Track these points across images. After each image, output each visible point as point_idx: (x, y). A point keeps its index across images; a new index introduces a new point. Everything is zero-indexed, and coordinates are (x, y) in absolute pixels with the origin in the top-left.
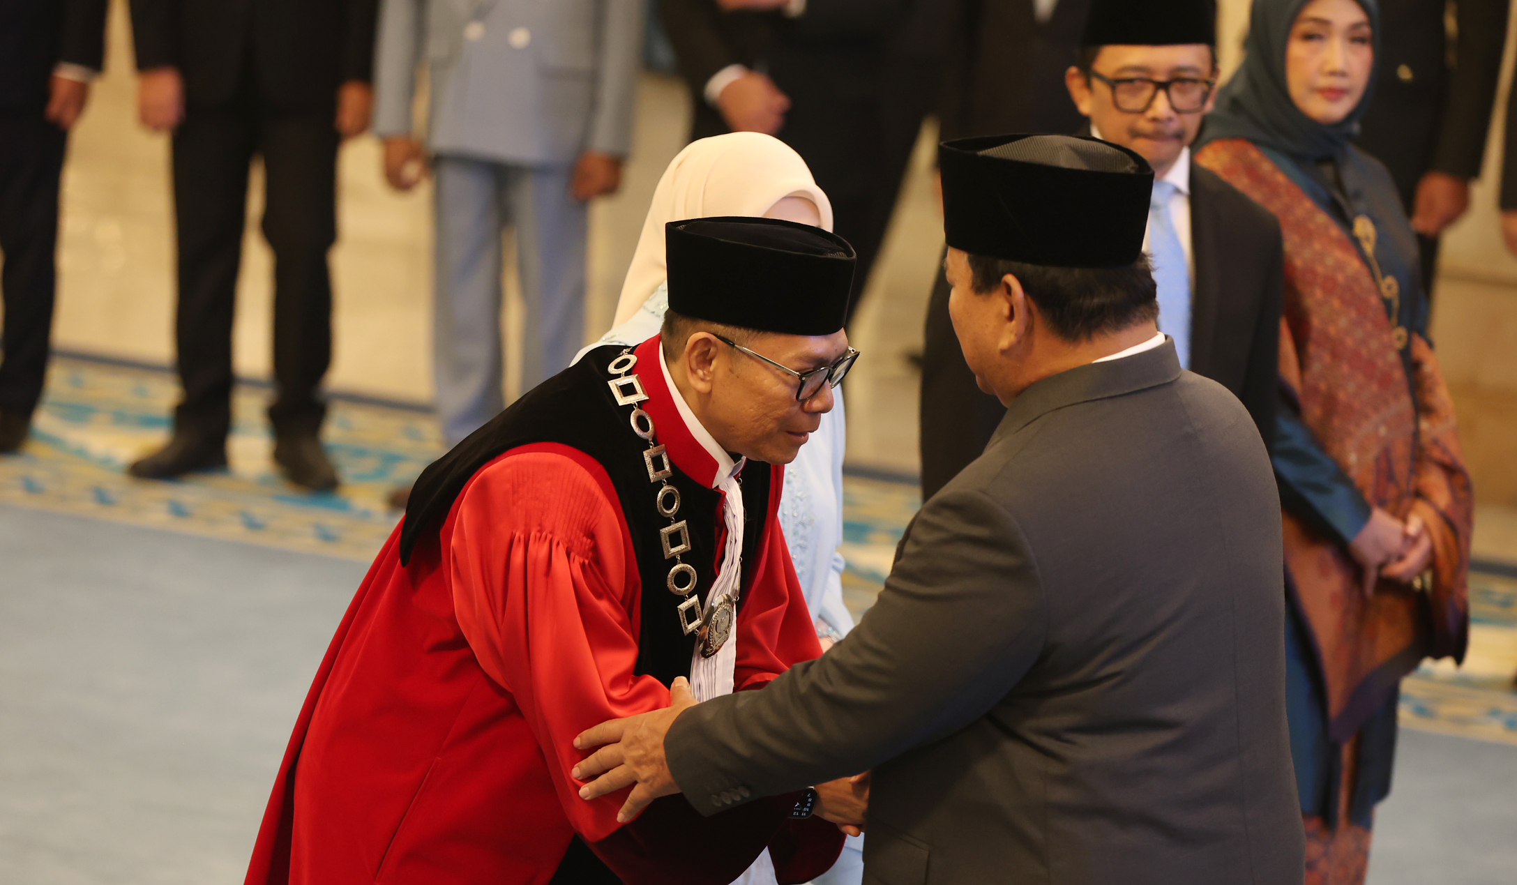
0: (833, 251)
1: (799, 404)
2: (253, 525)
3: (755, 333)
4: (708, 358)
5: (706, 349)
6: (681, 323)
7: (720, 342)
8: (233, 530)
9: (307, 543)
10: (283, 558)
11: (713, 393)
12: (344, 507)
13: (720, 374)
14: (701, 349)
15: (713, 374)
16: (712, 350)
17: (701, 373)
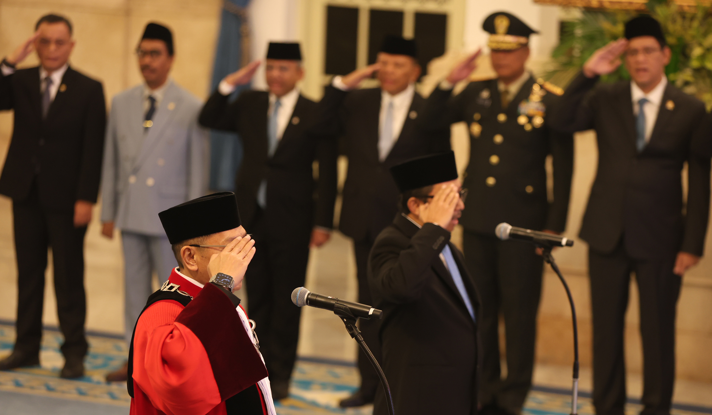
2: (49, 389)
4: (191, 256)
5: (189, 253)
6: (177, 247)
8: (42, 392)
9: (73, 396)
10: (64, 403)
11: (199, 269)
12: (89, 380)
13: (199, 260)
14: (187, 253)
15: (196, 261)
16: (192, 252)
17: (191, 263)
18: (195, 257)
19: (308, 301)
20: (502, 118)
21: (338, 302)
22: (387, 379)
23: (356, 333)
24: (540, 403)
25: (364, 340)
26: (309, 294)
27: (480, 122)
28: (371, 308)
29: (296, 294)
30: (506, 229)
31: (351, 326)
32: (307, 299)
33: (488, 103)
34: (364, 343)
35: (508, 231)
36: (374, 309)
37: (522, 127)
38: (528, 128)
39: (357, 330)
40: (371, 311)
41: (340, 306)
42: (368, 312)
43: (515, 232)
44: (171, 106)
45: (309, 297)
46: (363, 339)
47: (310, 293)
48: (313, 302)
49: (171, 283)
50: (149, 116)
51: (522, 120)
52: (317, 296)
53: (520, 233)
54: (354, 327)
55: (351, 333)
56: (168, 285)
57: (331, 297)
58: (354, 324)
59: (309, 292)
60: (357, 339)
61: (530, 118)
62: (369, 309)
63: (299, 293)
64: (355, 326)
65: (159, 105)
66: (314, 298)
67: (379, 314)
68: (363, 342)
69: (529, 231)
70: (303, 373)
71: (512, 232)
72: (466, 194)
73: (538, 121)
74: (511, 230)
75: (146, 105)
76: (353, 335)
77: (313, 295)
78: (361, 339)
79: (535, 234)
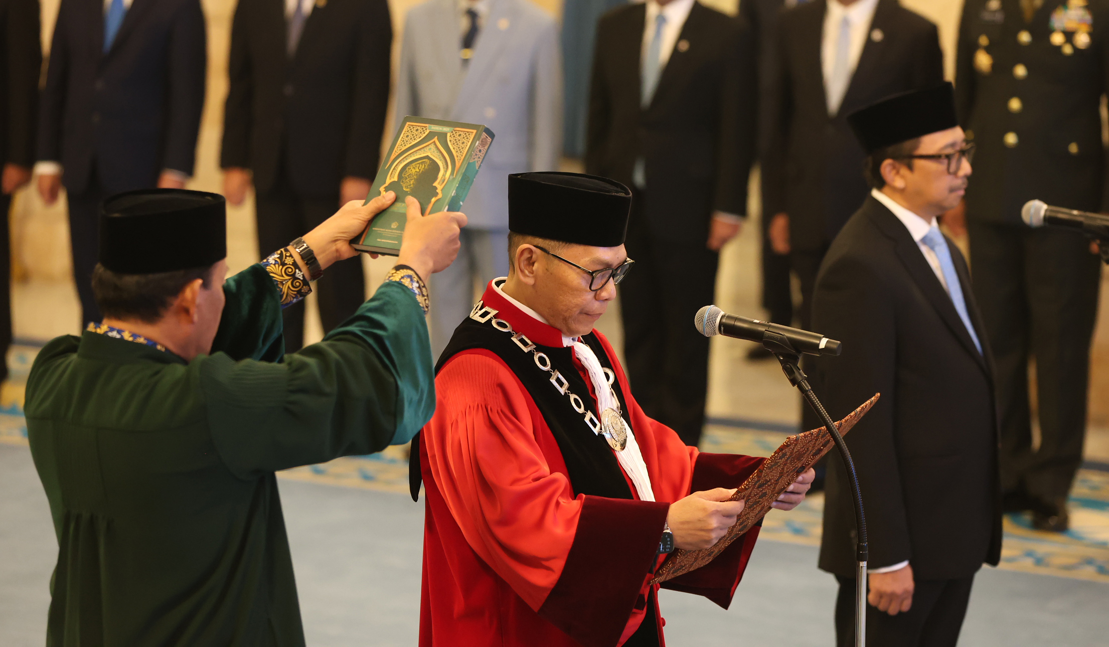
0: (617, 192)
1: (593, 294)
2: (318, 471)
3: (564, 244)
5: (529, 256)
7: (538, 251)
13: (540, 272)
14: (526, 255)
15: (535, 273)
16: (534, 256)
17: (527, 272)
18: (536, 265)
19: (722, 328)
20: (1025, 37)
21: (770, 329)
22: (849, 452)
23: (800, 378)
24: (1095, 488)
25: (812, 389)
26: (723, 317)
27: (988, 50)
28: (823, 337)
29: (702, 317)
30: (1038, 210)
31: (791, 366)
32: (721, 324)
33: (999, 17)
34: (811, 394)
35: (1042, 213)
36: (827, 339)
37: (1058, 48)
38: (1068, 50)
39: (800, 374)
40: (823, 343)
41: (773, 335)
42: (818, 345)
43: (1053, 214)
44: (503, 24)
45: (724, 320)
46: (810, 388)
47: (725, 315)
48: (728, 329)
49: (487, 307)
50: (469, 41)
51: (1057, 39)
52: (736, 319)
53: (1061, 216)
54: (796, 369)
55: (792, 378)
56: (480, 309)
57: (758, 321)
58: (796, 365)
59: (722, 313)
60: (801, 388)
61: (1069, 36)
62: (820, 339)
63: (706, 316)
64: (798, 367)
65: (483, 22)
66: (732, 322)
67: (835, 346)
68: (810, 392)
69: (1075, 212)
70: (716, 443)
71: (1048, 214)
72: (973, 151)
73: (1083, 39)
74: (1046, 211)
75: (464, 24)
76: (794, 382)
77: (729, 317)
78: (808, 387)
79: (1087, 217)
